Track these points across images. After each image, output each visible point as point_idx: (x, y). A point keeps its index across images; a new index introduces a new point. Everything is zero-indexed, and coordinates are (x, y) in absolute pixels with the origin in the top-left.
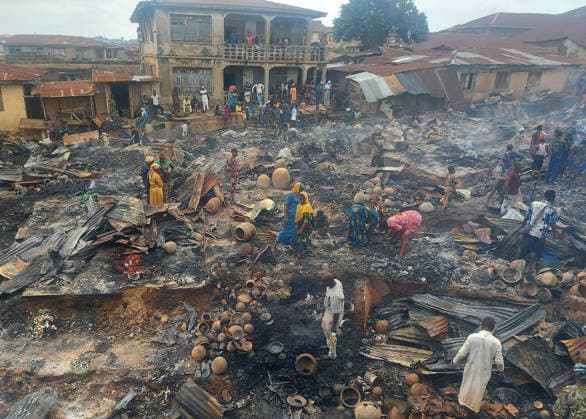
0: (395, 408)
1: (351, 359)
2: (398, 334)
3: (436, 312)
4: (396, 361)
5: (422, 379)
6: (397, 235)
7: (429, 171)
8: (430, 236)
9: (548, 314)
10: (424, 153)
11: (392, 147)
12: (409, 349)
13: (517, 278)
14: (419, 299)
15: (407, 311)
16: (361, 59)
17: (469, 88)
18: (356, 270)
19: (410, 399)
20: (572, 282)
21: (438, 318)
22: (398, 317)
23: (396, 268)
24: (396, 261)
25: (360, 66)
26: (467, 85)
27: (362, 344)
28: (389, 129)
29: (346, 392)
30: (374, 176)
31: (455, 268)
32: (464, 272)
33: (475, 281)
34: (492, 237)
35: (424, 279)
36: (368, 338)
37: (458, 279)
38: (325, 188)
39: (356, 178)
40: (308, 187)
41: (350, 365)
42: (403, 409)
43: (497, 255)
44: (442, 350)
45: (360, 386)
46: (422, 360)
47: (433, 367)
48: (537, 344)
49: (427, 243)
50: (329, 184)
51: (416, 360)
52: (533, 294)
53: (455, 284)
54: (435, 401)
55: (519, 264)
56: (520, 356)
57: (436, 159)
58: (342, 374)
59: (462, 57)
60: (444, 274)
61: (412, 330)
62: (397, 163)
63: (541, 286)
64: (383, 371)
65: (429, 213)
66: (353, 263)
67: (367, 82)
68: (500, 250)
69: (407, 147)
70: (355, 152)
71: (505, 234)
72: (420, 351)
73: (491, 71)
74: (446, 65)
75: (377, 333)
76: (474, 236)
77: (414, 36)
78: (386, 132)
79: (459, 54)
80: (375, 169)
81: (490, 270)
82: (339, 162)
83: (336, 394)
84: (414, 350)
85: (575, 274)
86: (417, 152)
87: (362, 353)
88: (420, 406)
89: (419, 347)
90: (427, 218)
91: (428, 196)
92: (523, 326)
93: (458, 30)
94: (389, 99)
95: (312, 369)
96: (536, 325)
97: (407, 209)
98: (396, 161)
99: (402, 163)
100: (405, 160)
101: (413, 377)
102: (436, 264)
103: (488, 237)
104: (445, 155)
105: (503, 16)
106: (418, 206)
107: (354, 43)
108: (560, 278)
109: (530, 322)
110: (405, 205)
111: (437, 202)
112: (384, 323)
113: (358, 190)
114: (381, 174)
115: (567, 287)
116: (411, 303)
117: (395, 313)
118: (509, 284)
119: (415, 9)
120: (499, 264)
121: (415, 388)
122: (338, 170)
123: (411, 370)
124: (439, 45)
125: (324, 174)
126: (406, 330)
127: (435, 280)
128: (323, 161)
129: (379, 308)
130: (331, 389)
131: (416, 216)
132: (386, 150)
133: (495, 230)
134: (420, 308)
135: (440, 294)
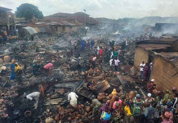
0: (56, 116)
1: (42, 107)
2: (53, 96)
3: (61, 88)
4: (54, 104)
5: (61, 106)
6: (47, 70)
7: (52, 52)
8: (56, 69)
9: (85, 81)
10: (49, 48)
11: (41, 47)
12: (57, 99)
13: (77, 75)
14: (56, 86)
15: (54, 90)
16: (26, 23)
17: (57, 30)
18: (38, 82)
19: (59, 112)
20: (88, 73)
21: (62, 89)
22: (52, 92)
23: (49, 79)
24: (48, 77)
25: (26, 25)
26: (56, 30)
27: (44, 102)
28: (39, 42)
29: (42, 117)
30: (37, 55)
31: (63, 76)
32: (66, 76)
33: (69, 78)
34: (70, 66)
35: (57, 80)
36: (45, 100)
37: (65, 78)
38: (23, 60)
39: (32, 56)
40: (17, 60)
41: (41, 109)
42: (58, 115)
43: (72, 70)
44: (64, 97)
45: (46, 114)
46: (60, 101)
47: (63, 102)
48: (84, 89)
49: (55, 71)
50: (24, 59)
51: (59, 101)
52: (81, 78)
53: (64, 80)
54: (66, 110)
55: (77, 71)
56: (81, 93)
57: (53, 49)
58: (40, 113)
59: (54, 23)
60: (61, 78)
61: (56, 94)
62: (43, 51)
63: (82, 75)
64: (51, 107)
65: (54, 63)
66: (37, 80)
67: (29, 29)
68: (72, 69)
69: (44, 46)
70: (30, 49)
71: (73, 65)
72: (59, 99)
73: (61, 26)
74: (50, 25)
75: (48, 98)
76: (66, 67)
77: (40, 17)
78: (38, 43)
79: (53, 22)
80: (37, 53)
81: (71, 74)
82: (26, 52)
83: (39, 119)
84: (58, 99)
85: (88, 71)
86: (48, 48)
87: (44, 105)
88: (62, 113)
89: (59, 98)
90: (54, 64)
91: (53, 59)
92: (81, 86)
93: (51, 16)
94: (37, 34)
95: (30, 115)
96: (83, 84)
97: (48, 63)
98: (42, 50)
99: (44, 51)
100: (45, 50)
101: (59, 106)
102: (59, 76)
103: (69, 67)
104: (55, 48)
105: (61, 13)
106: (51, 61)
107: (23, 18)
108: (85, 73)
109: (82, 84)
110: (47, 62)
111: (55, 60)
112: (49, 94)
113: (34, 60)
114: (39, 54)
115: (87, 74)
116: (55, 87)
117: (51, 91)
118: (76, 77)
119: (38, 10)
120: (73, 72)
121: (60, 109)
122: (26, 54)
123: (58, 104)
124: (47, 20)
125: (22, 56)
126: (55, 95)
127: (60, 80)
128: (20, 52)
129: (46, 91)
130: (37, 118)
131: (51, 64)
132: (39, 48)
133: (70, 65)
134: (57, 88)
135: (61, 83)
